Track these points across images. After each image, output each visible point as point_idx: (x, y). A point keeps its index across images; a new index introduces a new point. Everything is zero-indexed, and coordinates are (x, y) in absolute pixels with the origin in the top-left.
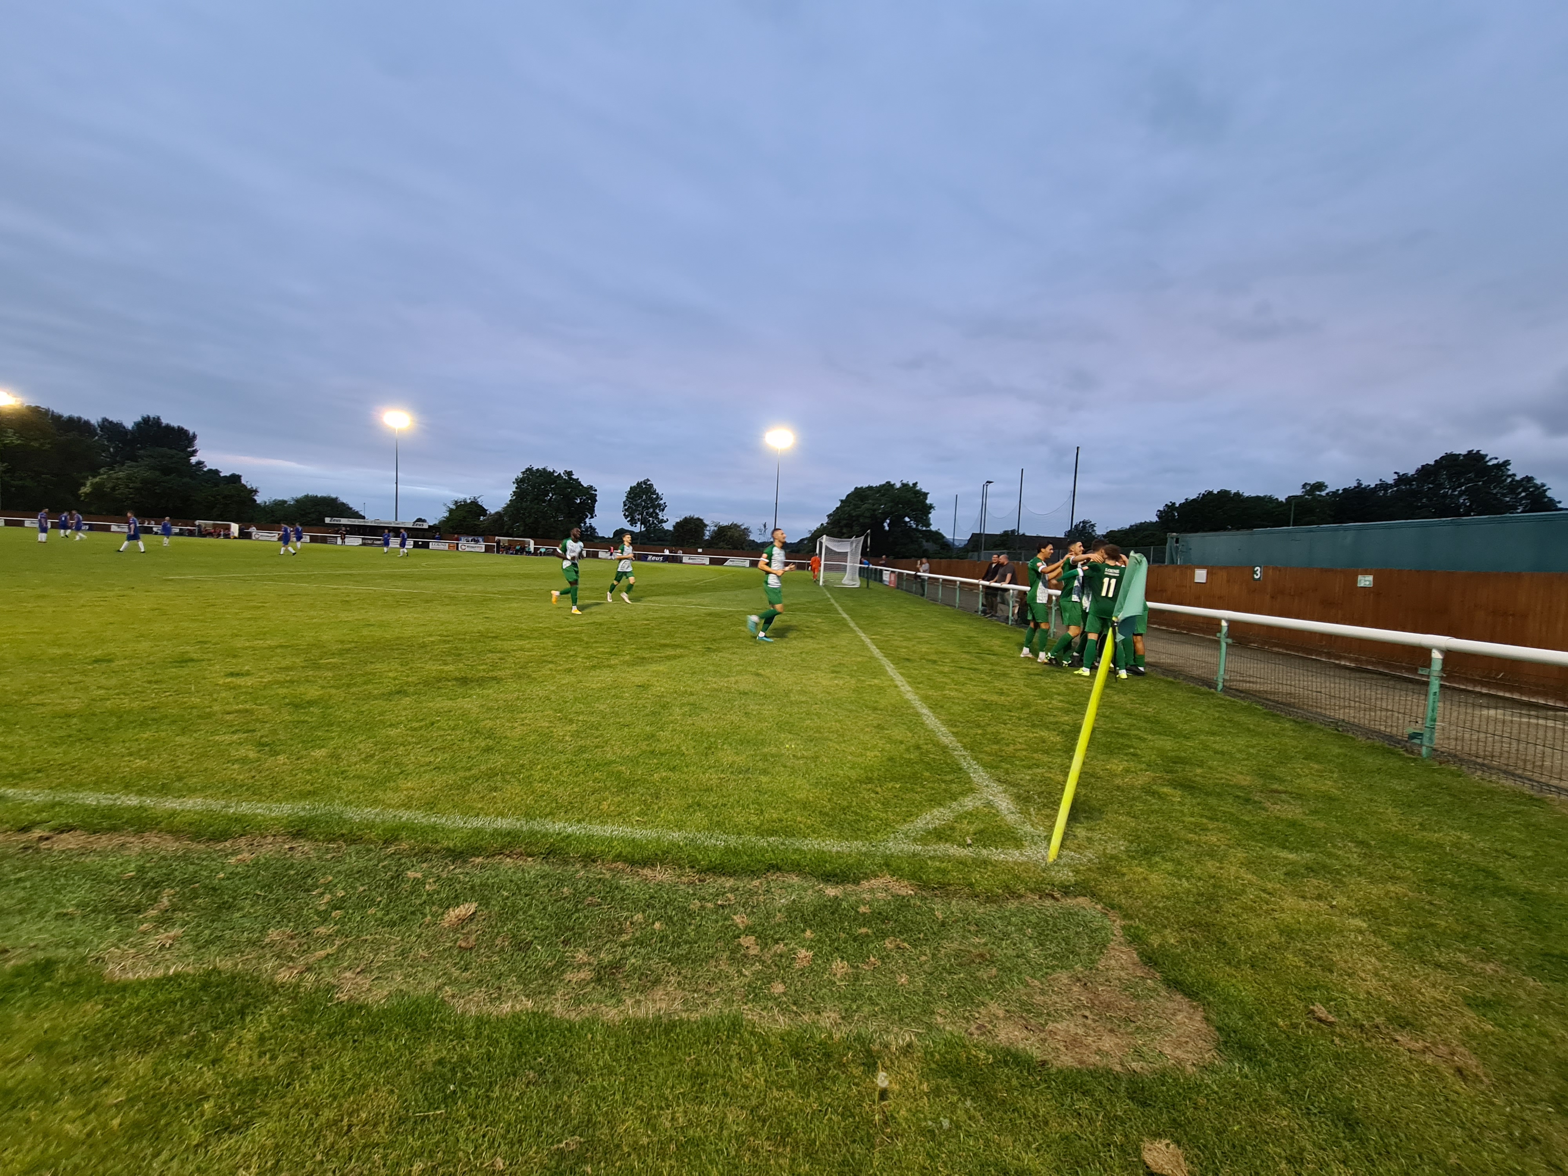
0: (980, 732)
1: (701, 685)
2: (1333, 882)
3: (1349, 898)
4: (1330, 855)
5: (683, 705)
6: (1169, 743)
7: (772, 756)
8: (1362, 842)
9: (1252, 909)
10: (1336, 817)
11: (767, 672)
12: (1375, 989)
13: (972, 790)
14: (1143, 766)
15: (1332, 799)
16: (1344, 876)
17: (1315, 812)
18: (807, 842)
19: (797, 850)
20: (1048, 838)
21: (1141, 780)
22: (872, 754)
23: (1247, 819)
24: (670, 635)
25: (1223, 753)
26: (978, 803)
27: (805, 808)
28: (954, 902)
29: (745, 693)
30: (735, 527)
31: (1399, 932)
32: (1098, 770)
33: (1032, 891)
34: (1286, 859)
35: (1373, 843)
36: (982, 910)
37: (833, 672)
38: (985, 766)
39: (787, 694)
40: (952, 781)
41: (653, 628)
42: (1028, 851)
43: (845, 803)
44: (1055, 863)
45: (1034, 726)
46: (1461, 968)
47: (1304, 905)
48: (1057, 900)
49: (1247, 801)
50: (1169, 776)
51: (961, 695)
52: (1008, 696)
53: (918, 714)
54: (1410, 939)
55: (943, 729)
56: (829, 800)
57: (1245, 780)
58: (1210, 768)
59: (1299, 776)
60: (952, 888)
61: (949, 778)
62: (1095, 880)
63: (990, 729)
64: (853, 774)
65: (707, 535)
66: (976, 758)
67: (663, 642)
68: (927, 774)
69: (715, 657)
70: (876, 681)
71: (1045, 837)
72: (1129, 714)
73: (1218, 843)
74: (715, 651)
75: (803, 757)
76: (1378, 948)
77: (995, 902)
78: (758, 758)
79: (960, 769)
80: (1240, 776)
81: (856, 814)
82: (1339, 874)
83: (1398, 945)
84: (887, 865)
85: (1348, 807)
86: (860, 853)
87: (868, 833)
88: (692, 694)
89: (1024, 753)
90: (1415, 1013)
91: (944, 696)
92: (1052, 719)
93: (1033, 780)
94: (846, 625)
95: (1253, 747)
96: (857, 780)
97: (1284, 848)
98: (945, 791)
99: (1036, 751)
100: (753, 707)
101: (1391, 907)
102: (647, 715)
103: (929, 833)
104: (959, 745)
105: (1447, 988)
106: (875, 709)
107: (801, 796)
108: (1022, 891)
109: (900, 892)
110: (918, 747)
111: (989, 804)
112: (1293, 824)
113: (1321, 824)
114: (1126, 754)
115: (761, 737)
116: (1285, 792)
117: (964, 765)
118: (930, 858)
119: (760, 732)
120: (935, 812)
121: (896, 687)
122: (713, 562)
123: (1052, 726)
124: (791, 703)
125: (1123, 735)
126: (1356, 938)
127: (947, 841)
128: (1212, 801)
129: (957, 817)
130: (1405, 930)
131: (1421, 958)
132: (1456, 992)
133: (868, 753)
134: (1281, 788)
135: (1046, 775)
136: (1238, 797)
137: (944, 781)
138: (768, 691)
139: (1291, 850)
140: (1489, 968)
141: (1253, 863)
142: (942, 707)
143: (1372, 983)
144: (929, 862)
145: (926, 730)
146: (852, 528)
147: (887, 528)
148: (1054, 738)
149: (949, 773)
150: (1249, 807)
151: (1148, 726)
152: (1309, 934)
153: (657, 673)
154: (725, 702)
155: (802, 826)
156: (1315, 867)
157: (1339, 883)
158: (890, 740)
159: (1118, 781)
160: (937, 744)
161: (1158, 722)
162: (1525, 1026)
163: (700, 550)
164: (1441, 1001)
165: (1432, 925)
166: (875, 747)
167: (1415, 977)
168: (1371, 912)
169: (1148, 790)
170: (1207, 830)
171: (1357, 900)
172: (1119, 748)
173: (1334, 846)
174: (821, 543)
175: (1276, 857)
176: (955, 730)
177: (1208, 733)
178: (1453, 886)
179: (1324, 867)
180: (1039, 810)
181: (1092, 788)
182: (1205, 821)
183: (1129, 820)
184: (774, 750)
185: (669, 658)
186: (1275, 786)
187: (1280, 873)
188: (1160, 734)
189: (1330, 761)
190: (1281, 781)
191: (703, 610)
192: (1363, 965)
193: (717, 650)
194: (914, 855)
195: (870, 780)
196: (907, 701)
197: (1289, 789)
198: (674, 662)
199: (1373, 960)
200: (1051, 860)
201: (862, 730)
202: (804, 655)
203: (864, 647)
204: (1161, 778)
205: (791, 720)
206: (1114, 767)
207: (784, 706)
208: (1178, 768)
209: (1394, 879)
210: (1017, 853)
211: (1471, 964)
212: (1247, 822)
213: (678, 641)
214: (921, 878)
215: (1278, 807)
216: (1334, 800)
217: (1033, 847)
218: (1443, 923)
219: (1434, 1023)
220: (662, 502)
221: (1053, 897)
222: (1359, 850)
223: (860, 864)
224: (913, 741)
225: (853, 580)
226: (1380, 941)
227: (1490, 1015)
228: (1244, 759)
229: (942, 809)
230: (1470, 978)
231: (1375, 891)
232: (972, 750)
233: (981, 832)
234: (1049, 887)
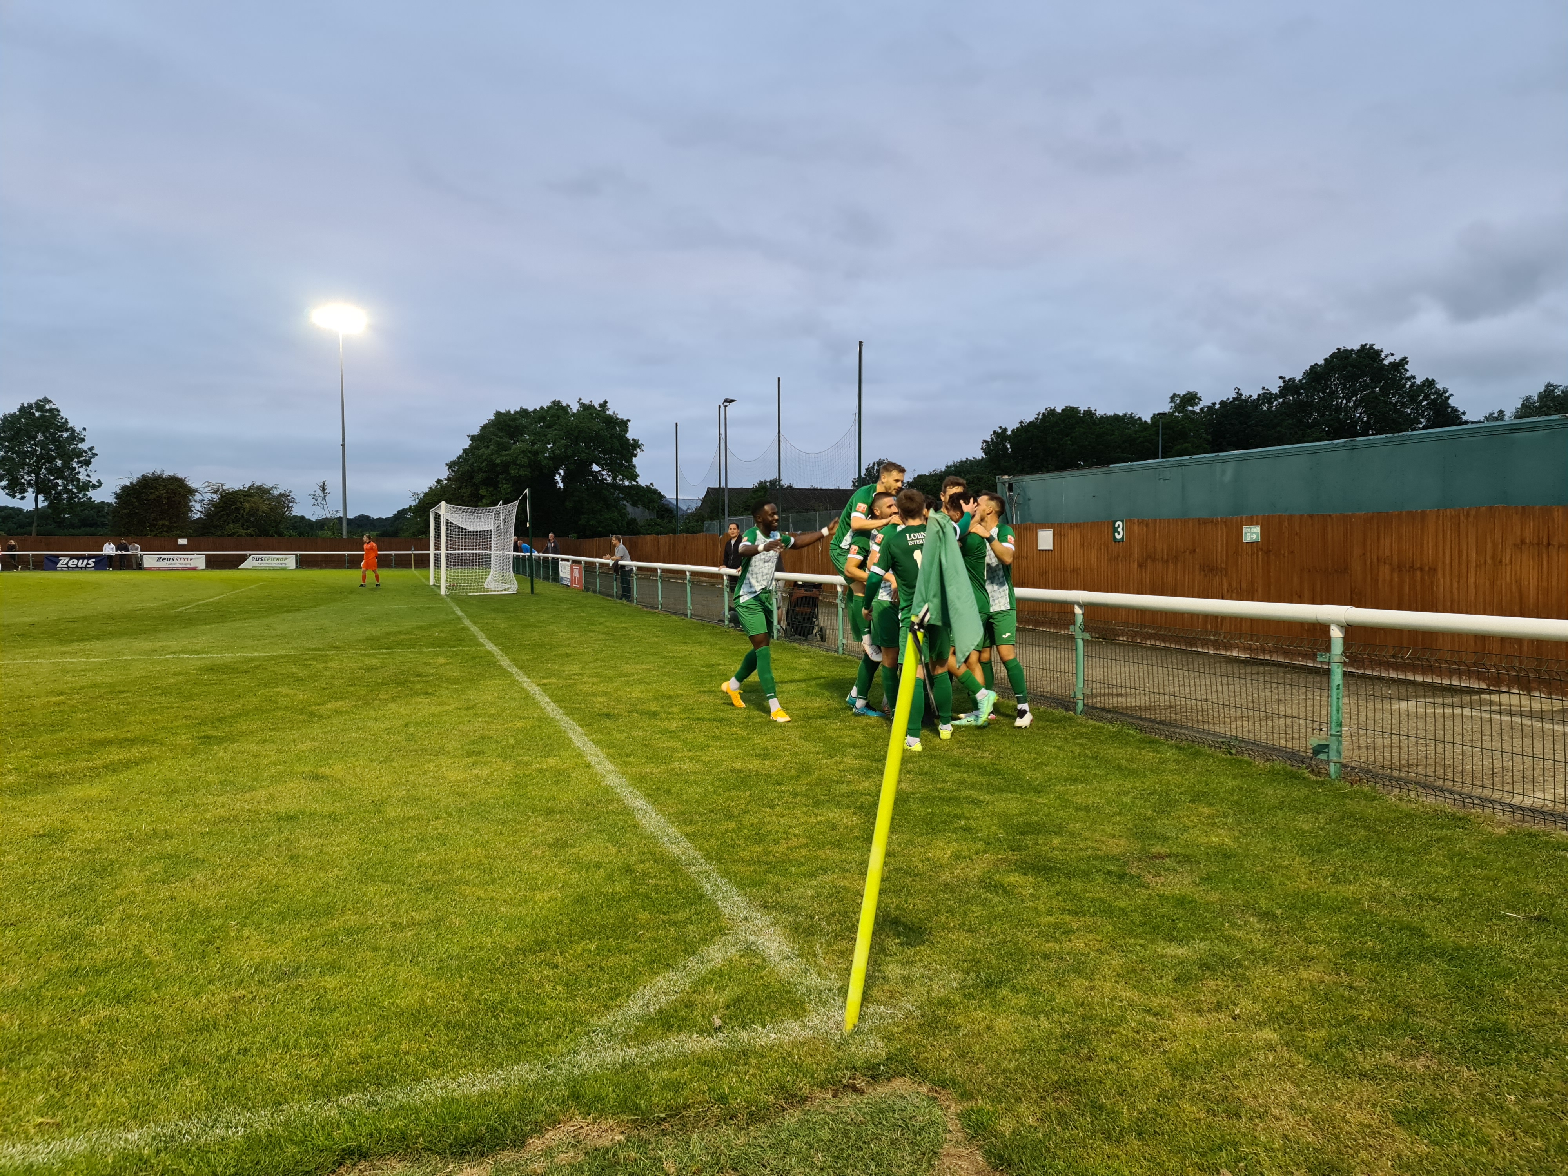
0: (732, 826)
1: (189, 813)
2: (1234, 979)
3: (1255, 1000)
4: (1229, 940)
5: (149, 860)
6: (1014, 803)
7: (349, 932)
8: (1266, 914)
9: (1136, 1044)
10: (1234, 882)
11: (338, 769)
12: (1293, 1129)
13: (721, 931)
14: (980, 845)
15: (1227, 856)
16: (1247, 968)
17: (1208, 879)
18: (422, 1087)
19: (401, 1107)
20: (843, 991)
21: (976, 871)
22: (546, 896)
23: (1122, 905)
24: (116, 719)
25: (1087, 809)
26: (732, 953)
27: (416, 1022)
28: (695, 1137)
29: (291, 818)
30: (259, 492)
31: (1316, 1036)
32: (915, 862)
33: (821, 1086)
34: (1176, 956)
35: (1279, 912)
36: (743, 1139)
37: (469, 755)
38: (741, 884)
39: (378, 807)
40: (688, 921)
41: (74, 710)
42: (814, 1020)
43: (497, 997)
44: (857, 1031)
45: (817, 803)
46: (1390, 1074)
47: (1200, 1022)
48: (861, 1092)
49: (1122, 877)
50: (1015, 857)
51: (698, 766)
52: (776, 758)
53: (628, 812)
54: (1329, 1045)
55: (672, 830)
56: (466, 997)
57: (1117, 846)
58: (1072, 834)
59: (1186, 829)
60: (692, 1112)
61: (681, 915)
62: (918, 1045)
63: (747, 820)
64: (511, 940)
65: (197, 511)
66: (726, 874)
67: (99, 735)
68: (644, 916)
69: (223, 754)
70: (551, 761)
71: (840, 990)
72: (957, 764)
73: (1087, 950)
74: (220, 741)
75: (412, 924)
76: (1292, 1067)
77: (762, 1120)
78: (319, 942)
79: (701, 897)
80: (1111, 841)
81: (517, 1012)
82: (1240, 966)
83: (1316, 1058)
84: (576, 1097)
85: (1247, 864)
86: (526, 1086)
87: (540, 1045)
88: (168, 836)
89: (804, 852)
90: (1340, 1153)
91: (672, 772)
92: (845, 788)
93: (818, 895)
94: (490, 662)
95: (1126, 793)
96: (518, 949)
97: (1171, 941)
98: (676, 940)
99: (821, 846)
100: (306, 842)
101: (1305, 1002)
102: (62, 895)
103: (651, 1020)
104: (698, 854)
105: (1374, 1106)
106: (550, 812)
107: (408, 1000)
108: (806, 1091)
109: (599, 1143)
110: (628, 870)
111: (750, 950)
112: (1181, 901)
113: (1215, 896)
114: (955, 831)
115: (324, 900)
116: (1169, 856)
117: (708, 888)
118: (653, 1066)
119: (324, 889)
120: (660, 981)
121: (588, 766)
122: (212, 563)
123: (845, 801)
124: (389, 824)
125: (949, 800)
126: (1266, 1058)
127: (680, 1029)
128: (1076, 885)
129: (696, 983)
130: (1323, 1033)
131: (1343, 1069)
132: (1386, 1108)
133: (538, 896)
134: (1162, 851)
135: (841, 883)
136: (1109, 873)
137: (674, 924)
138: (339, 807)
139: (1181, 942)
140: (1420, 1064)
141: (1134, 971)
142: (668, 792)
143: (1290, 1119)
144: (651, 1074)
145: (642, 837)
146: (496, 487)
147: (561, 485)
148: (849, 819)
149: (683, 907)
150: (1125, 886)
151: (984, 780)
152: (1208, 1065)
153: (87, 803)
154: (245, 840)
155: (411, 1059)
156: (1211, 961)
157: (1241, 980)
158: (578, 865)
159: (945, 876)
160: (660, 859)
161: (997, 773)
162: (1462, 1135)
163: (182, 541)
164: (1369, 1126)
165: (1354, 1018)
166: (549, 882)
167: (1338, 1099)
168: (1281, 1014)
169: (989, 884)
170: (1072, 931)
171: (1265, 1001)
172: (945, 822)
173: (1233, 925)
174: (437, 517)
175: (1163, 956)
176: (690, 829)
177: (1066, 780)
178: (1375, 957)
179: (1222, 959)
180: (829, 944)
181: (909, 894)
182: (1067, 918)
183: (963, 935)
184: (352, 920)
185: (112, 768)
186: (1158, 849)
187: (1167, 981)
188: (1001, 791)
189: (1222, 801)
190: (1165, 839)
191: (193, 662)
192: (1276, 1098)
193: (231, 739)
194: (624, 1067)
195: (542, 945)
196: (607, 790)
197: (1175, 849)
198: (124, 776)
199: (1288, 1086)
200: (848, 1027)
201: (526, 854)
202: (412, 730)
203: (528, 700)
204: (1005, 860)
205: (389, 856)
206: (939, 853)
207: (374, 830)
208: (1029, 840)
209: (1307, 960)
210: (796, 1026)
211: (1399, 1063)
212: (1123, 910)
213: (136, 730)
214: (637, 1107)
215: (1162, 879)
216: (1229, 857)
217: (822, 1010)
218: (1367, 1014)
219: (1363, 1161)
220: (82, 446)
221: (855, 1089)
222: (1261, 926)
223: (525, 1106)
224: (619, 861)
225: (504, 581)
226: (1295, 1056)
227: (1424, 1131)
228: (1115, 814)
229: (671, 975)
230: (1400, 1084)
231: (1286, 982)
232: (719, 860)
233: (737, 1001)
234: (848, 1074)
